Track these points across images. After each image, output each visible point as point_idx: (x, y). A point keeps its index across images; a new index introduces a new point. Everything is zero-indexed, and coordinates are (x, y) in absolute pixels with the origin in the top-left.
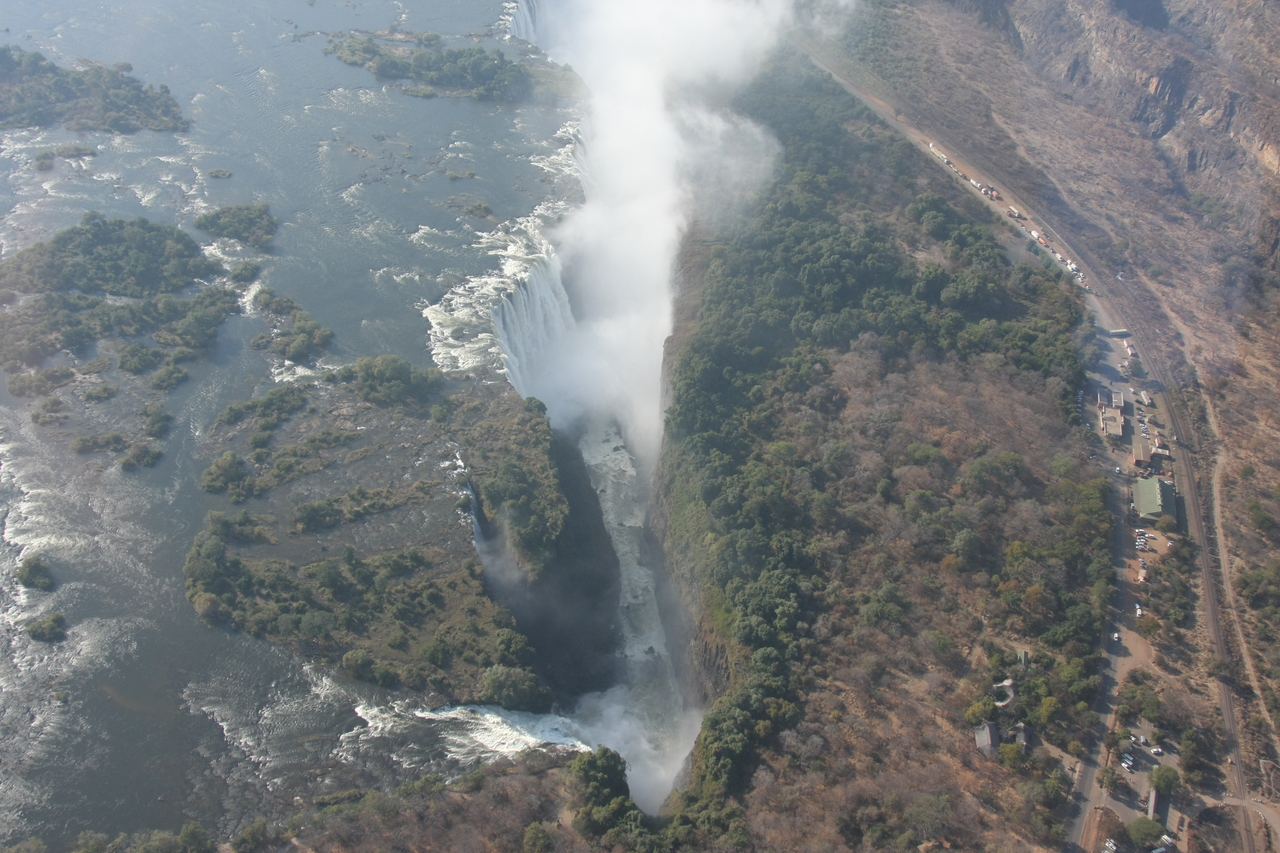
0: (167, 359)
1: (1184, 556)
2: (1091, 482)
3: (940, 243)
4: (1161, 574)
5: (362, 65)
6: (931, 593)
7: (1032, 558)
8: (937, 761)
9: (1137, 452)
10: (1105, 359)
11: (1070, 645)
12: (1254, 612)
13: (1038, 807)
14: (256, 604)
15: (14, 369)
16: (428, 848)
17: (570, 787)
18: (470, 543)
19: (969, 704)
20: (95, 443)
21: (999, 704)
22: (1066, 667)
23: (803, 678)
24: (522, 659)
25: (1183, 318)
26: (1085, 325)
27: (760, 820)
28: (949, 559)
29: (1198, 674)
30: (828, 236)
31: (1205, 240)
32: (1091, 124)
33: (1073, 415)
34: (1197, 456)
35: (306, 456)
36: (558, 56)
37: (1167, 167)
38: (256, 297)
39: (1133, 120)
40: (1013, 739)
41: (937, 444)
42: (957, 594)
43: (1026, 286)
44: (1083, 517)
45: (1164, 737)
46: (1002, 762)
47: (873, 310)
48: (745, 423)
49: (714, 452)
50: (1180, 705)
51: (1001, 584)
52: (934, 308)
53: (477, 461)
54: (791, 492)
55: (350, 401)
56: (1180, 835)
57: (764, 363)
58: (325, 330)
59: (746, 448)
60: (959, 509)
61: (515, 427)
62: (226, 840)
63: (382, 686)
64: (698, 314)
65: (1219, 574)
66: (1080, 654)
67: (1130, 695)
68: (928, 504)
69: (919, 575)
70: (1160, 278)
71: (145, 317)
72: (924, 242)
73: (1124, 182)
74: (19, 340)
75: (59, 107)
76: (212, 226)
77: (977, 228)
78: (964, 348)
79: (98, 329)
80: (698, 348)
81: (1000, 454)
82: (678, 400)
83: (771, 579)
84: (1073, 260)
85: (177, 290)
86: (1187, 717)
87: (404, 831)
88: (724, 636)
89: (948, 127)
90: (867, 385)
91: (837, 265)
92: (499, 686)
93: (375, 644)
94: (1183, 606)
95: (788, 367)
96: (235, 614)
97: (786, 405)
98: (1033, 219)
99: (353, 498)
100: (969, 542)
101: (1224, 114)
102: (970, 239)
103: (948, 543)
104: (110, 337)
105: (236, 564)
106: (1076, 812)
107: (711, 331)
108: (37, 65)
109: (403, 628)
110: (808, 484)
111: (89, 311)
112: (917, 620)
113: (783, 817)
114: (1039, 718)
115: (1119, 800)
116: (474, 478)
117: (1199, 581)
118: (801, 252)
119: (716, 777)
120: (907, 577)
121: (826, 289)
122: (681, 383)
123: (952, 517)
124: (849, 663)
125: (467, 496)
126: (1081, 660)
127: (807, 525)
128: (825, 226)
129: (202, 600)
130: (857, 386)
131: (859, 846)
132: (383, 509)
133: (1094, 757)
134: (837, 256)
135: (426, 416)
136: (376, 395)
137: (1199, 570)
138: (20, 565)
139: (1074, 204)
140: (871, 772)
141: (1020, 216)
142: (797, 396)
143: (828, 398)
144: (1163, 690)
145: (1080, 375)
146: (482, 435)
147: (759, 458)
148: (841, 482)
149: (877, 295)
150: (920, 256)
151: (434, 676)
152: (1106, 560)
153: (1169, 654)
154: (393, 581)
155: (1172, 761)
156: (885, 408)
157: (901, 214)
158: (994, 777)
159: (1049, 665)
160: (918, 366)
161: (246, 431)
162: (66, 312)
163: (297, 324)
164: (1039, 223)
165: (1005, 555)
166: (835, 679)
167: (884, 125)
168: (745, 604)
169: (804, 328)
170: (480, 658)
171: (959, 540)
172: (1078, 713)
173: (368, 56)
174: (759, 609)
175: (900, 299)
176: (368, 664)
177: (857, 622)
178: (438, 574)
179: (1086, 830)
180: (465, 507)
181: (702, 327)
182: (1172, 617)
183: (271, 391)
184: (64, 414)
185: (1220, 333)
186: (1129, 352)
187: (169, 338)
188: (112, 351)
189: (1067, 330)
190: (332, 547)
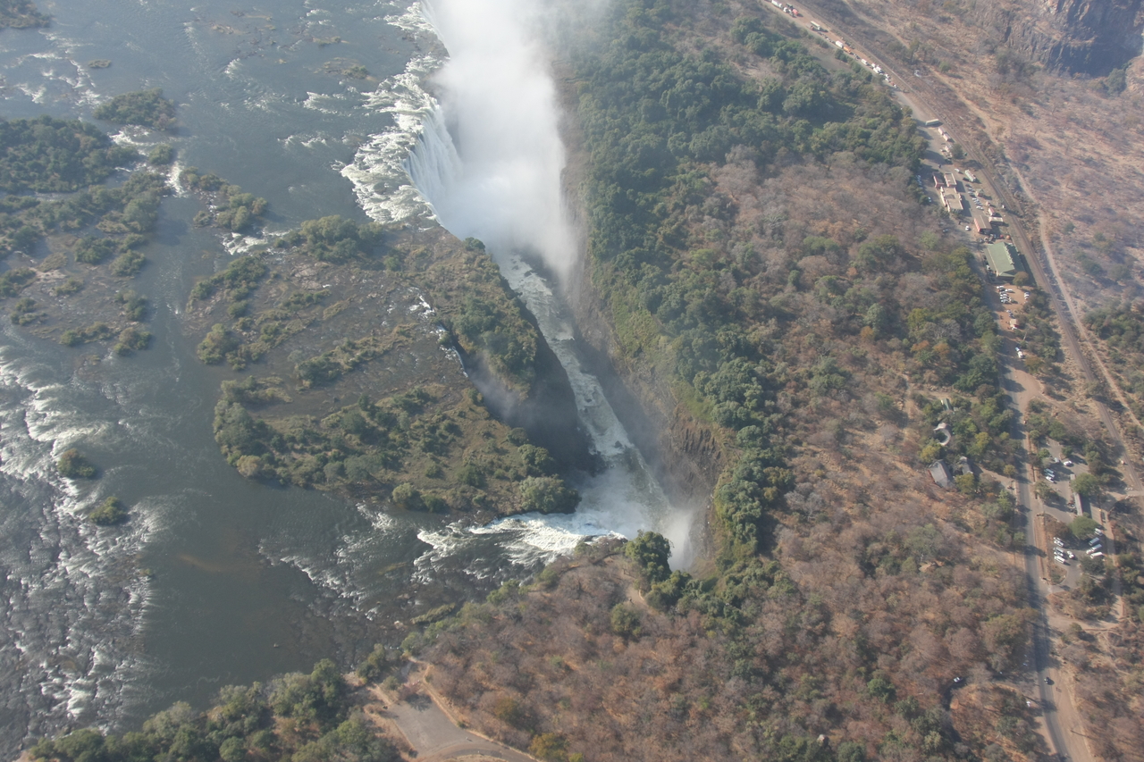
0: (121, 247)
1: (1040, 304)
2: (956, 252)
3: (766, 60)
4: (1027, 321)
6: (859, 361)
7: (930, 320)
8: (910, 498)
9: (978, 222)
10: (929, 146)
11: (982, 388)
12: (1103, 342)
13: (998, 522)
14: (295, 459)
16: (530, 643)
17: (631, 571)
18: (462, 375)
19: (920, 449)
20: (84, 335)
21: (943, 444)
22: (982, 407)
23: (784, 448)
24: (546, 469)
25: (977, 104)
26: (906, 118)
28: (866, 331)
29: (1079, 395)
30: (674, 64)
31: (973, 36)
33: (923, 197)
34: (1023, 219)
35: (286, 318)
38: (181, 178)
40: (962, 471)
41: (825, 234)
42: (878, 359)
43: (848, 90)
44: (959, 282)
45: (1071, 451)
46: (959, 490)
47: (734, 124)
48: (660, 237)
49: (645, 266)
50: (1074, 423)
51: (912, 346)
52: (779, 118)
53: (441, 300)
54: (719, 291)
55: (306, 263)
56: (1105, 526)
57: (657, 183)
58: (259, 202)
59: (667, 258)
60: (861, 288)
61: (464, 266)
62: (349, 670)
63: (437, 514)
64: (585, 145)
65: (1069, 315)
66: (991, 395)
67: (1037, 422)
68: (835, 288)
69: (843, 348)
70: (950, 72)
71: (84, 210)
72: (752, 61)
76: (113, 116)
77: (790, 43)
78: (818, 150)
79: (42, 227)
80: (602, 175)
81: (875, 238)
82: (599, 225)
83: (729, 369)
84: (876, 63)
85: (102, 180)
86: (1082, 433)
87: (506, 632)
88: (705, 422)
90: (748, 191)
91: (691, 88)
92: (540, 495)
93: (414, 476)
94: (1052, 345)
96: (279, 470)
98: (833, 31)
99: (344, 350)
100: (880, 315)
102: (788, 53)
103: (861, 318)
104: (55, 233)
105: (262, 426)
106: (1024, 521)
107: (605, 159)
109: (433, 459)
110: (734, 283)
111: (26, 211)
112: (858, 386)
114: (977, 451)
115: (1053, 506)
116: (444, 318)
117: (1056, 322)
118: (655, 80)
119: (744, 541)
120: (836, 350)
121: (690, 111)
123: (860, 296)
124: (815, 429)
126: (994, 399)
127: (740, 317)
128: (668, 54)
129: (248, 464)
130: (742, 194)
131: (878, 577)
132: (375, 356)
133: (1023, 475)
134: (691, 81)
135: (382, 267)
137: (1054, 313)
138: (57, 459)
139: (863, 17)
140: (864, 515)
141: (821, 30)
142: (696, 208)
143: (722, 207)
144: (1057, 414)
145: (917, 163)
146: (437, 278)
148: (756, 277)
150: (753, 73)
151: (476, 496)
152: (987, 315)
153: (1053, 384)
154: (412, 419)
155: (1083, 469)
156: (774, 209)
157: (726, 37)
158: (954, 502)
159: (968, 407)
160: (783, 171)
161: (223, 303)
162: (4, 214)
163: (231, 199)
164: (838, 34)
165: (907, 321)
166: (809, 444)
168: (715, 392)
169: (681, 147)
170: (510, 474)
171: (872, 313)
172: (1002, 443)
174: (730, 395)
175: (750, 113)
176: (416, 495)
177: (809, 394)
178: (445, 406)
179: (1037, 534)
180: (446, 344)
181: (595, 157)
182: (1047, 354)
183: (232, 263)
184: (43, 312)
185: (1009, 114)
186: (946, 138)
187: (115, 226)
188: (63, 246)
189: (892, 125)
190: (343, 397)
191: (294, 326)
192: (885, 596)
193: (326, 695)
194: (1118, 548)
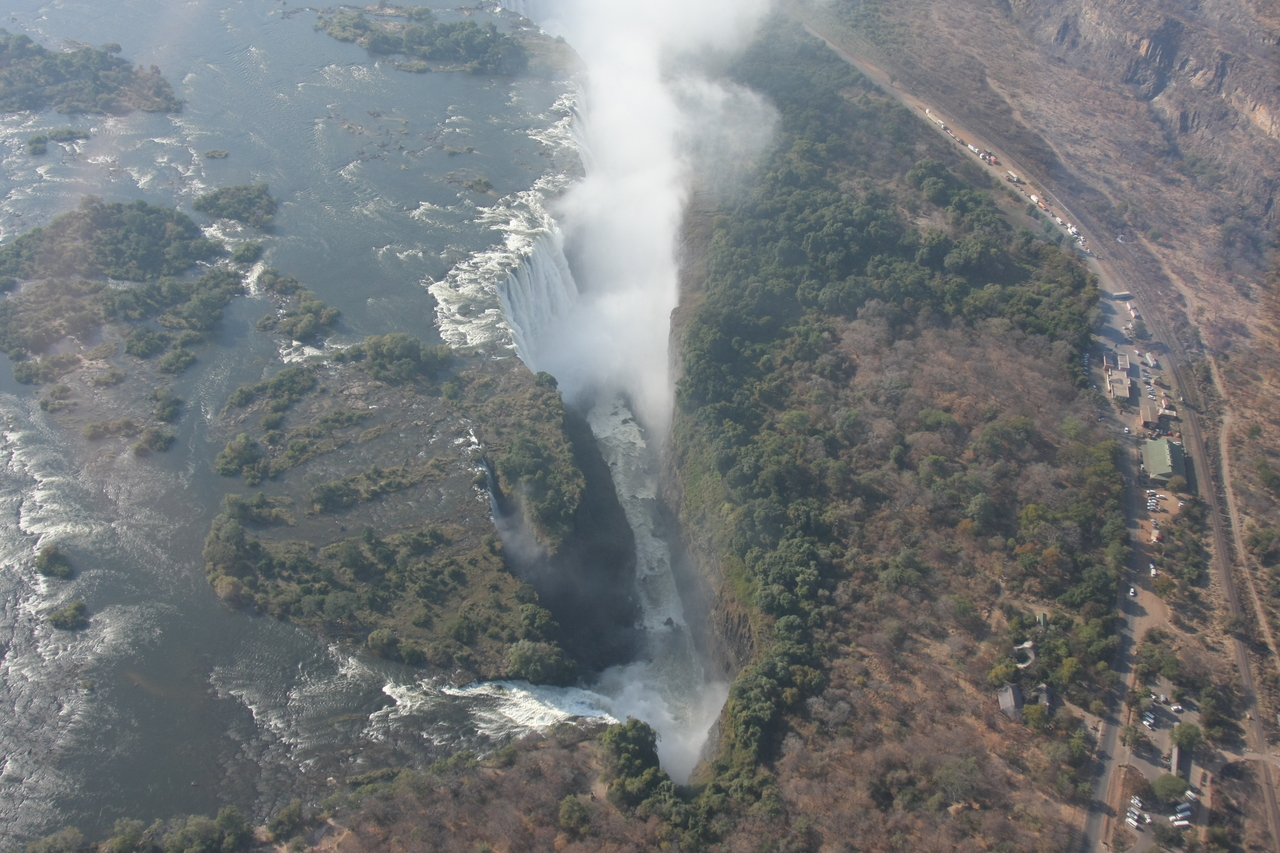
0: (174, 343)
1: (1195, 516)
2: (1102, 444)
3: (941, 209)
4: (1173, 534)
5: (353, 41)
6: (949, 558)
7: (1047, 520)
8: (963, 724)
9: (1144, 414)
10: (1109, 322)
11: (1088, 606)
12: (1265, 570)
13: (1063, 767)
14: (278, 586)
15: (19, 357)
16: (464, 824)
17: (602, 760)
18: (488, 519)
19: (991, 667)
20: (107, 429)
21: (1020, 666)
22: (1085, 628)
23: (827, 645)
24: (548, 634)
25: (1184, 279)
26: (1089, 288)
27: (792, 786)
28: (965, 524)
29: (1214, 632)
30: (829, 205)
31: (1202, 202)
32: (1086, 87)
33: (1080, 378)
34: (1204, 416)
35: (319, 436)
36: (550, 28)
37: (1162, 129)
38: (259, 278)
39: (1127, 82)
40: (1035, 700)
41: (947, 410)
42: (974, 558)
43: (1028, 251)
44: (1095, 479)
45: (1183, 695)
46: (1026, 723)
47: (878, 277)
48: (756, 392)
49: (728, 423)
50: (1198, 662)
51: (1017, 547)
52: (938, 274)
53: (491, 437)
54: (805, 461)
55: (360, 380)
56: (1204, 790)
57: (772, 333)
58: (331, 310)
59: (759, 417)
60: (972, 474)
61: (527, 402)
62: (262, 822)
63: (410, 666)
64: (704, 285)
65: (1230, 533)
66: (1098, 615)
67: (1149, 654)
68: (941, 469)
69: (936, 540)
70: (1160, 240)
71: (149, 301)
72: (925, 209)
73: (1119, 144)
74: (23, 327)
75: (48, 90)
76: (211, 207)
77: (976, 193)
78: (970, 313)
79: (102, 314)
80: (706, 318)
81: (1010, 418)
82: (689, 371)
83: (791, 547)
84: (1073, 224)
85: (179, 272)
86: (1206, 674)
87: (440, 808)
88: (745, 605)
89: (944, 92)
90: (875, 352)
91: (840, 233)
92: (526, 661)
93: (400, 622)
94: (1196, 565)
95: (796, 336)
96: (258, 596)
97: (796, 374)
98: (1033, 184)
99: (368, 477)
100: (985, 507)
101: (1215, 75)
102: (971, 205)
103: (963, 508)
104: (115, 322)
105: (255, 546)
106: (1100, 770)
107: (718, 302)
108: (24, 48)
109: (426, 606)
110: (822, 453)
111: (93, 296)
112: (937, 585)
113: (815, 783)
114: (1060, 679)
115: (1142, 758)
116: (489, 455)
117: (1211, 540)
118: (803, 220)
119: (746, 745)
120: (924, 542)
121: (831, 257)
122: (691, 355)
123: (966, 482)
124: (871, 629)
125: (483, 472)
126: (1100, 621)
127: (822, 493)
128: (826, 194)
129: (224, 584)
130: (866, 354)
131: (891, 810)
132: (400, 487)
133: (1115, 715)
134: (840, 224)
135: (438, 393)
136: (387, 373)
137: (1210, 529)
138: (38, 554)
139: (1072, 170)
140: (899, 736)
141: (1019, 181)
142: (806, 364)
143: (837, 366)
144: (1180, 648)
145: (1086, 338)
146: (494, 411)
147: (771, 427)
148: (854, 450)
149: (881, 262)
150: (922, 222)
151: (460, 653)
152: (1119, 521)
153: (1184, 613)
154: (414, 560)
155: (1193, 718)
156: (895, 375)
157: (902, 181)
158: (1018, 737)
159: (1068, 626)
160: (925, 332)
161: (257, 413)
162: (69, 297)
163: (303, 304)
164: (1037, 187)
165: (1020, 518)
166: (858, 645)
167: (880, 91)
168: (765, 573)
169: (810, 296)
170: (505, 634)
171: (974, 505)
172: (1098, 673)
173: (359, 32)
174: (780, 578)
175: (904, 266)
176: (393, 642)
177: (877, 588)
178: (458, 551)
179: (1111, 788)
180: (482, 483)
181: (708, 297)
182: (1186, 576)
183: (281, 372)
184: (73, 401)
185: (1221, 294)
186: (1133, 314)
187: (175, 321)
188: (118, 336)
189: (1071, 293)
190: (351, 527)
191: (323, 445)
192: (890, 832)
193: (224, 846)
194: (1214, 819)
